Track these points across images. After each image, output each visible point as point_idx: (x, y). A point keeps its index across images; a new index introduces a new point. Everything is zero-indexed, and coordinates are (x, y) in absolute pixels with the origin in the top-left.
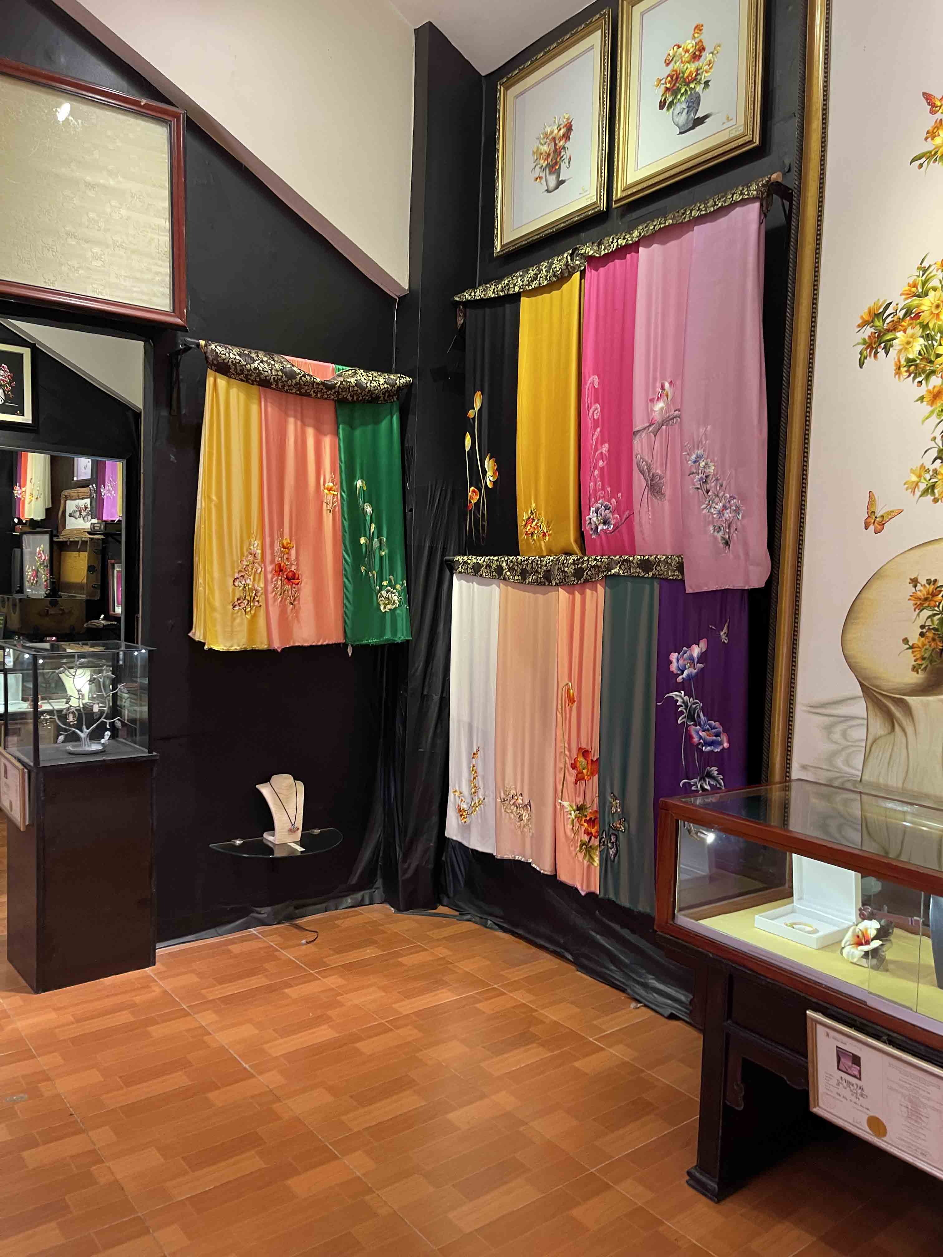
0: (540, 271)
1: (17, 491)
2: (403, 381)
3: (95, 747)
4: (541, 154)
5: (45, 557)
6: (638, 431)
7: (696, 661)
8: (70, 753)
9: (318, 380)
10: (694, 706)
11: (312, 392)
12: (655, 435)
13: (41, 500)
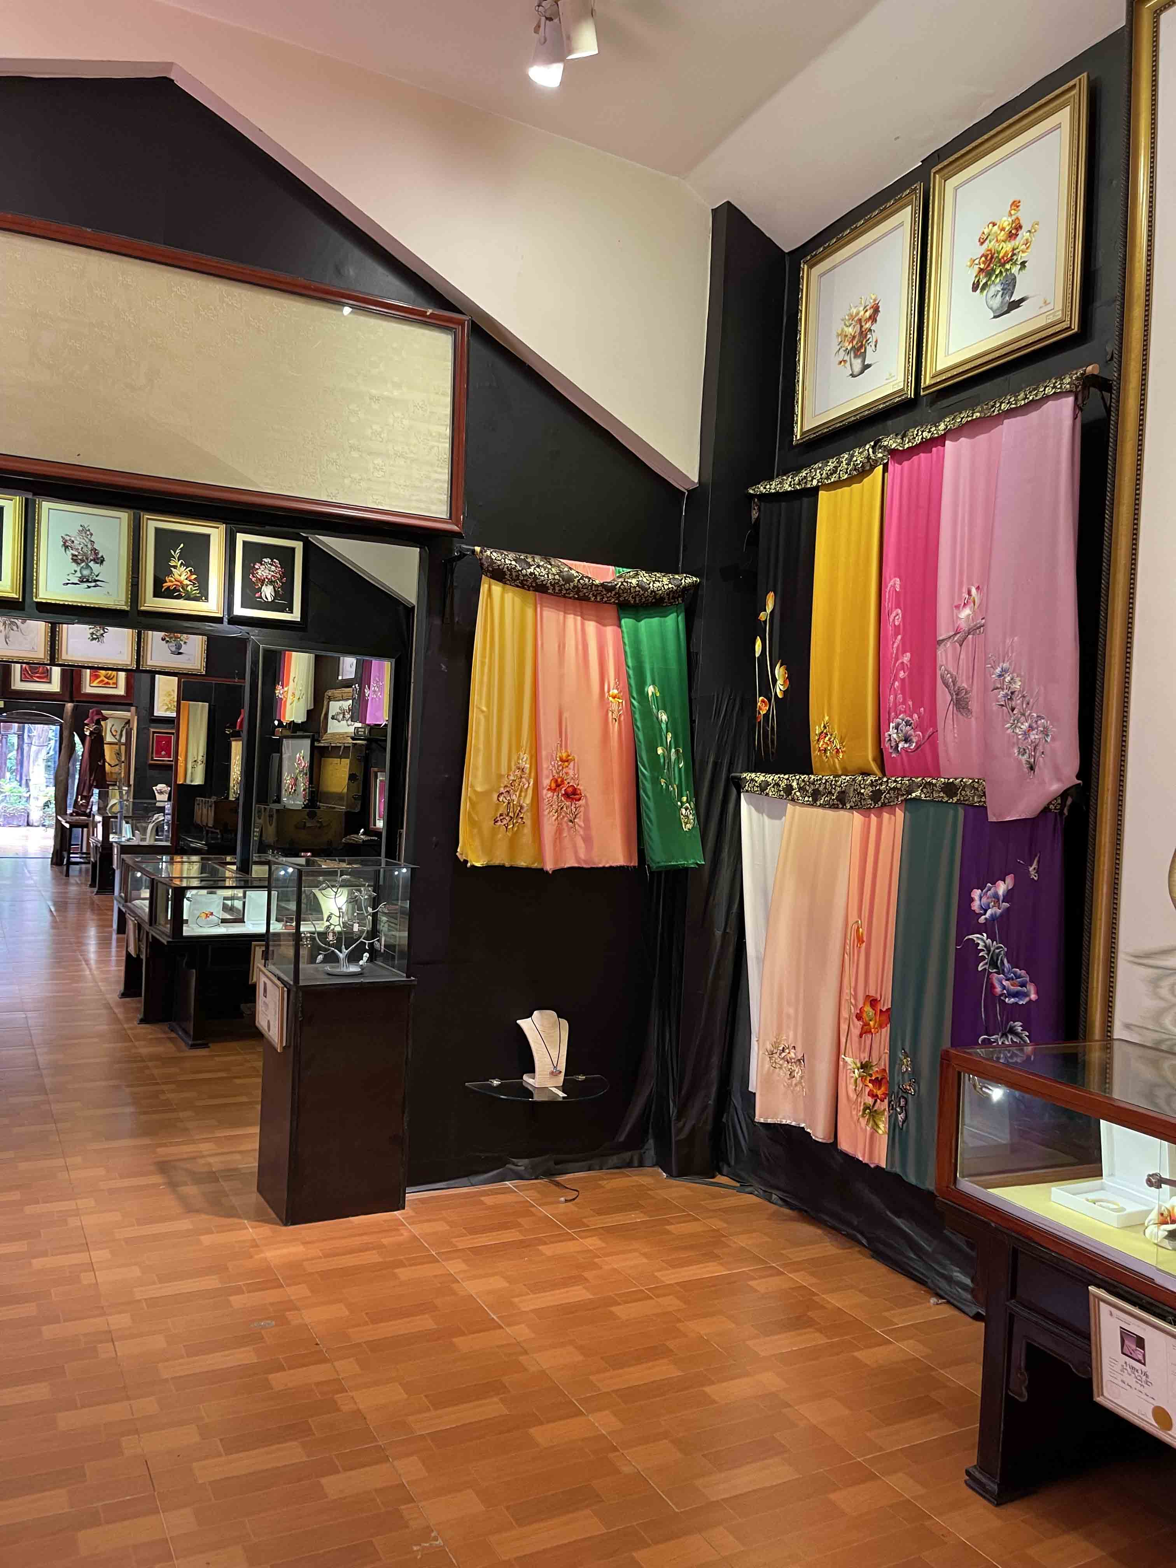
0: (840, 463)
1: (279, 691)
2: (688, 581)
3: (353, 969)
4: (846, 336)
5: (305, 763)
6: (943, 640)
7: (1001, 898)
8: (329, 974)
9: (597, 582)
10: (997, 951)
11: (591, 595)
12: (961, 645)
13: (302, 701)
